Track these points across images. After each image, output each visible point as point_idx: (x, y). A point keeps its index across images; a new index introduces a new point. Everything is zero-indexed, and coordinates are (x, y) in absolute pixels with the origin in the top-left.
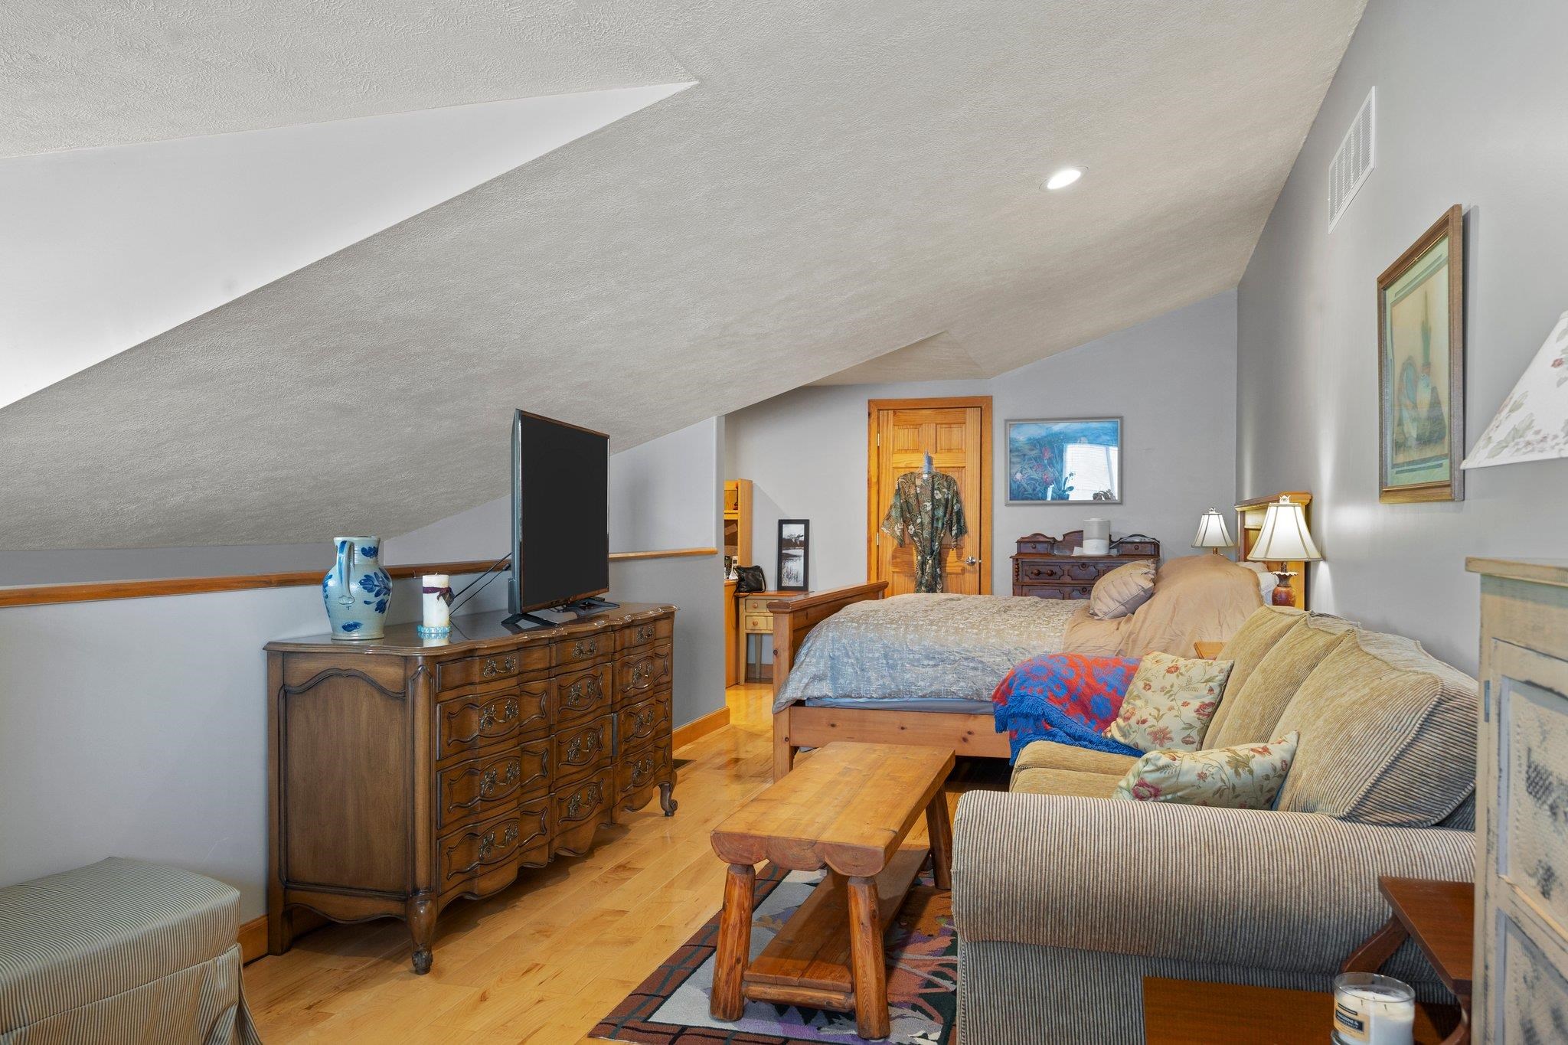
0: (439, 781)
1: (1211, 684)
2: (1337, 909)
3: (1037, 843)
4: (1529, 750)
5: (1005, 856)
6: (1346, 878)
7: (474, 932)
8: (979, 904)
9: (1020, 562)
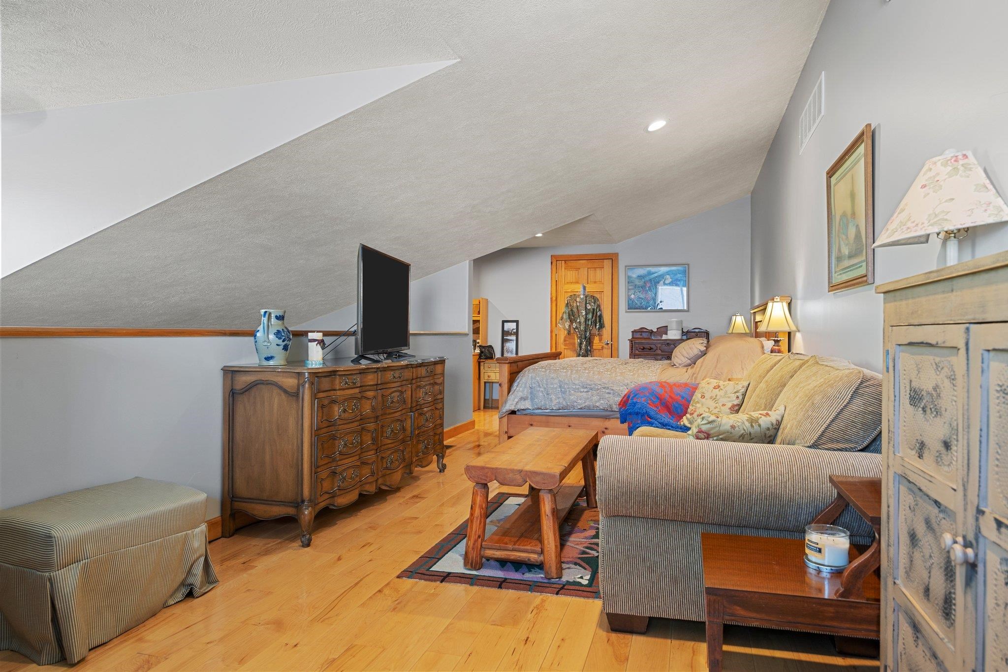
0: (316, 441)
1: (738, 394)
2: (807, 494)
3: (643, 461)
4: (911, 381)
5: (625, 467)
6: (811, 477)
7: (335, 527)
8: (611, 494)
9: (633, 342)
